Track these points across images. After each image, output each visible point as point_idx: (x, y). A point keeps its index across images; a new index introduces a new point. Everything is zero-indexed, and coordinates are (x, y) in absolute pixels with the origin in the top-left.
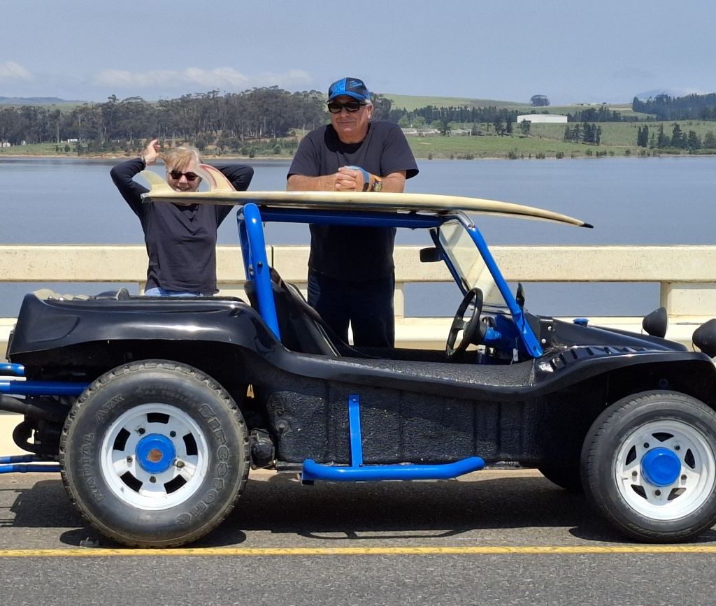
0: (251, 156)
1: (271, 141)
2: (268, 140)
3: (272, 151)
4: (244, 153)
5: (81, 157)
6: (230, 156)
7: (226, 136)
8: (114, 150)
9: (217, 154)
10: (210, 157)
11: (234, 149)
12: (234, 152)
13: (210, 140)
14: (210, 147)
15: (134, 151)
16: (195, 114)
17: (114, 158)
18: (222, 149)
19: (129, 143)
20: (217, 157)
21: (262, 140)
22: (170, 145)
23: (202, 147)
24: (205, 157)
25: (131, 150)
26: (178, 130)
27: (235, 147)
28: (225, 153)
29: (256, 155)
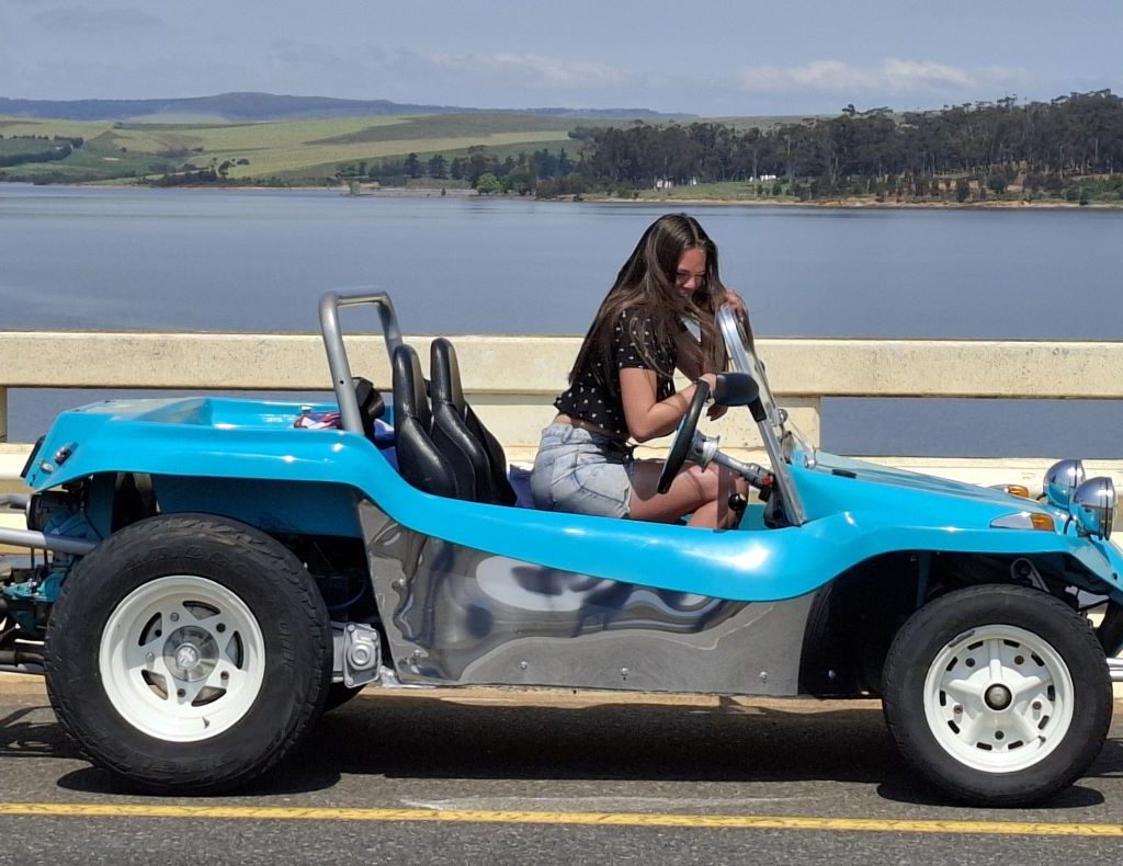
0: (1082, 203)
1: (1113, 178)
2: (1106, 177)
3: (1115, 194)
4: (1071, 199)
5: (806, 203)
6: (1047, 202)
7: (1037, 169)
8: (857, 193)
9: (1025, 200)
10: (1015, 204)
11: (1054, 192)
12: (1053, 196)
13: (1012, 177)
14: (1011, 188)
15: (890, 194)
16: (985, 137)
17: (858, 205)
18: (1035, 190)
20: (1026, 204)
21: (1097, 177)
22: (948, 185)
23: (999, 188)
24: (1007, 204)
25: (887, 193)
26: (956, 161)
27: (1055, 188)
28: (1040, 197)
29: (1090, 201)
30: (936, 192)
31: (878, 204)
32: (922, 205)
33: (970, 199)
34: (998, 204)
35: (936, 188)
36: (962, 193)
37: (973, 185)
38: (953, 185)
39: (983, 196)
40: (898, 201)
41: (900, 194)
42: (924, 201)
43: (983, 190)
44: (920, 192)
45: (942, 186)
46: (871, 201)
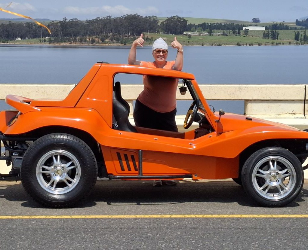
0: (124, 44)
1: (134, 38)
2: (132, 37)
4: (122, 43)
5: (50, 44)
6: (115, 44)
7: (114, 35)
8: (65, 42)
9: (110, 43)
10: (107, 45)
11: (117, 41)
12: (117, 42)
13: (107, 37)
14: (107, 40)
15: (74, 42)
16: (100, 26)
17: (65, 45)
18: (112, 41)
19: (71, 38)
20: (110, 45)
21: (130, 37)
22: (89, 39)
23: (103, 40)
24: (105, 45)
25: (73, 41)
26: (93, 33)
27: (118, 40)
28: (113, 43)
29: (127, 44)
30: (86, 41)
31: (70, 45)
32: (82, 45)
33: (95, 43)
34: (102, 45)
35: (86, 40)
36: (93, 41)
37: (96, 39)
38: (91, 39)
39: (98, 42)
40: (76, 44)
41: (76, 42)
42: (82, 44)
43: (98, 41)
44: (81, 41)
45: (88, 40)
46: (68, 44)
